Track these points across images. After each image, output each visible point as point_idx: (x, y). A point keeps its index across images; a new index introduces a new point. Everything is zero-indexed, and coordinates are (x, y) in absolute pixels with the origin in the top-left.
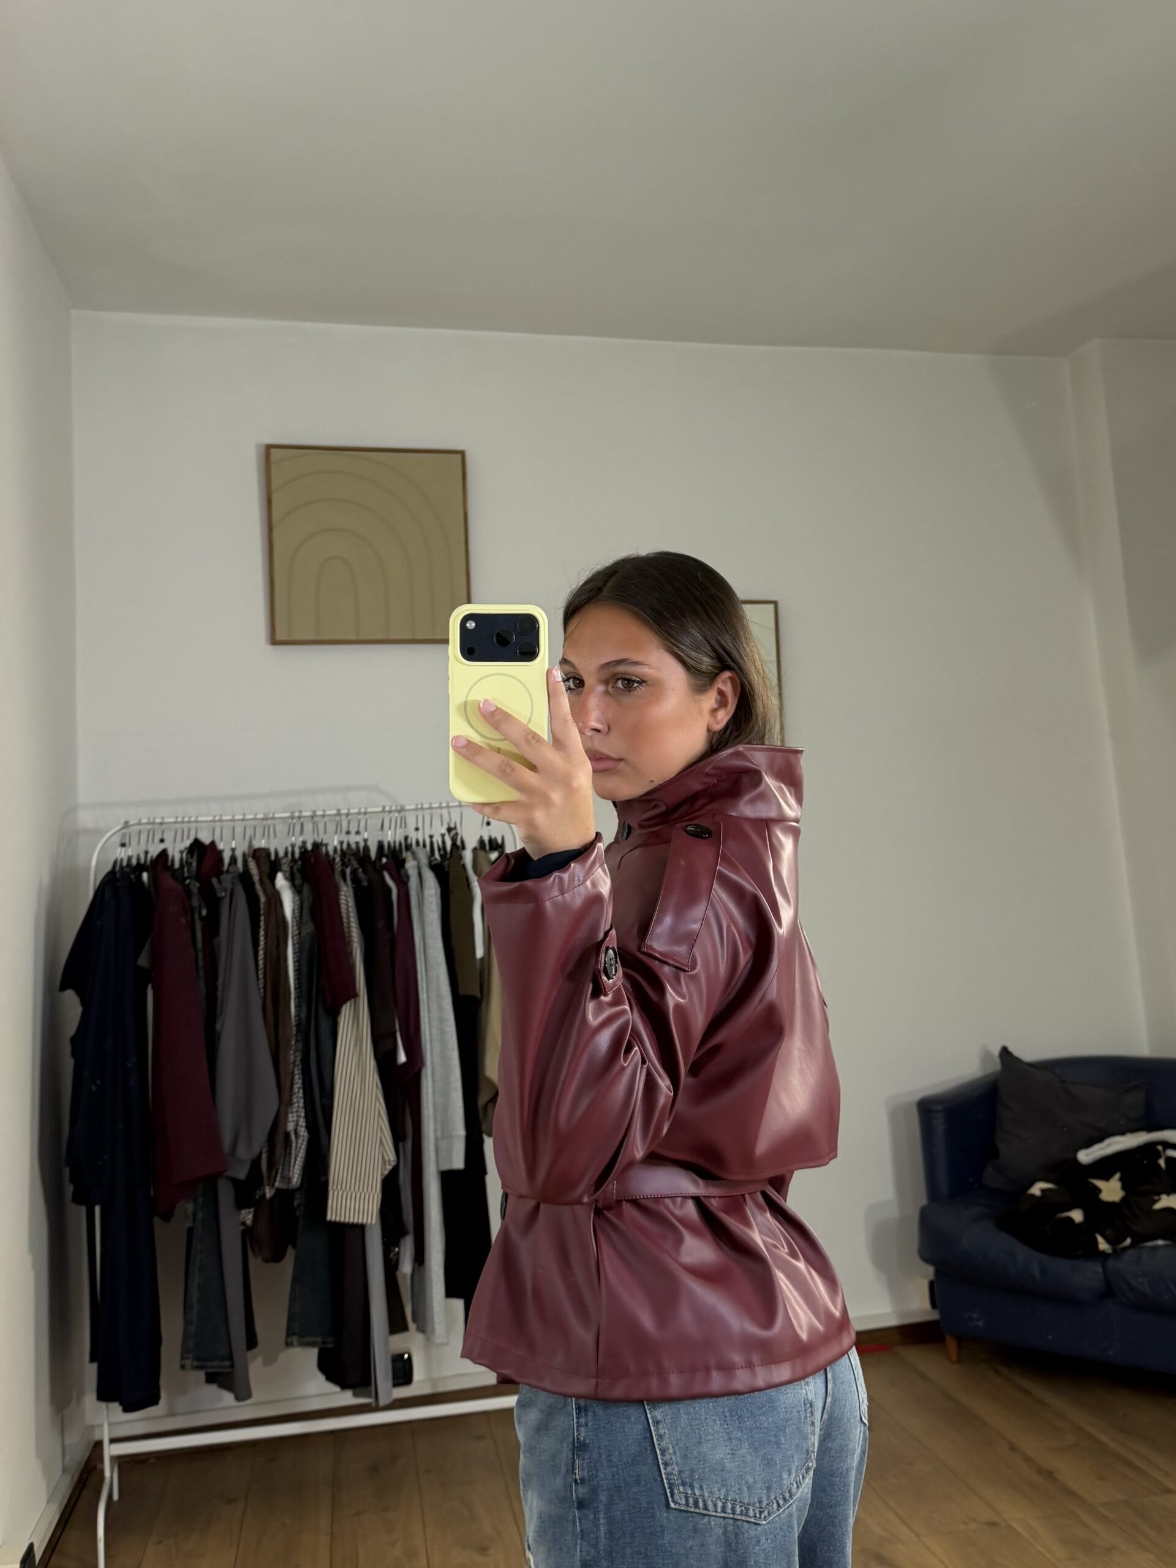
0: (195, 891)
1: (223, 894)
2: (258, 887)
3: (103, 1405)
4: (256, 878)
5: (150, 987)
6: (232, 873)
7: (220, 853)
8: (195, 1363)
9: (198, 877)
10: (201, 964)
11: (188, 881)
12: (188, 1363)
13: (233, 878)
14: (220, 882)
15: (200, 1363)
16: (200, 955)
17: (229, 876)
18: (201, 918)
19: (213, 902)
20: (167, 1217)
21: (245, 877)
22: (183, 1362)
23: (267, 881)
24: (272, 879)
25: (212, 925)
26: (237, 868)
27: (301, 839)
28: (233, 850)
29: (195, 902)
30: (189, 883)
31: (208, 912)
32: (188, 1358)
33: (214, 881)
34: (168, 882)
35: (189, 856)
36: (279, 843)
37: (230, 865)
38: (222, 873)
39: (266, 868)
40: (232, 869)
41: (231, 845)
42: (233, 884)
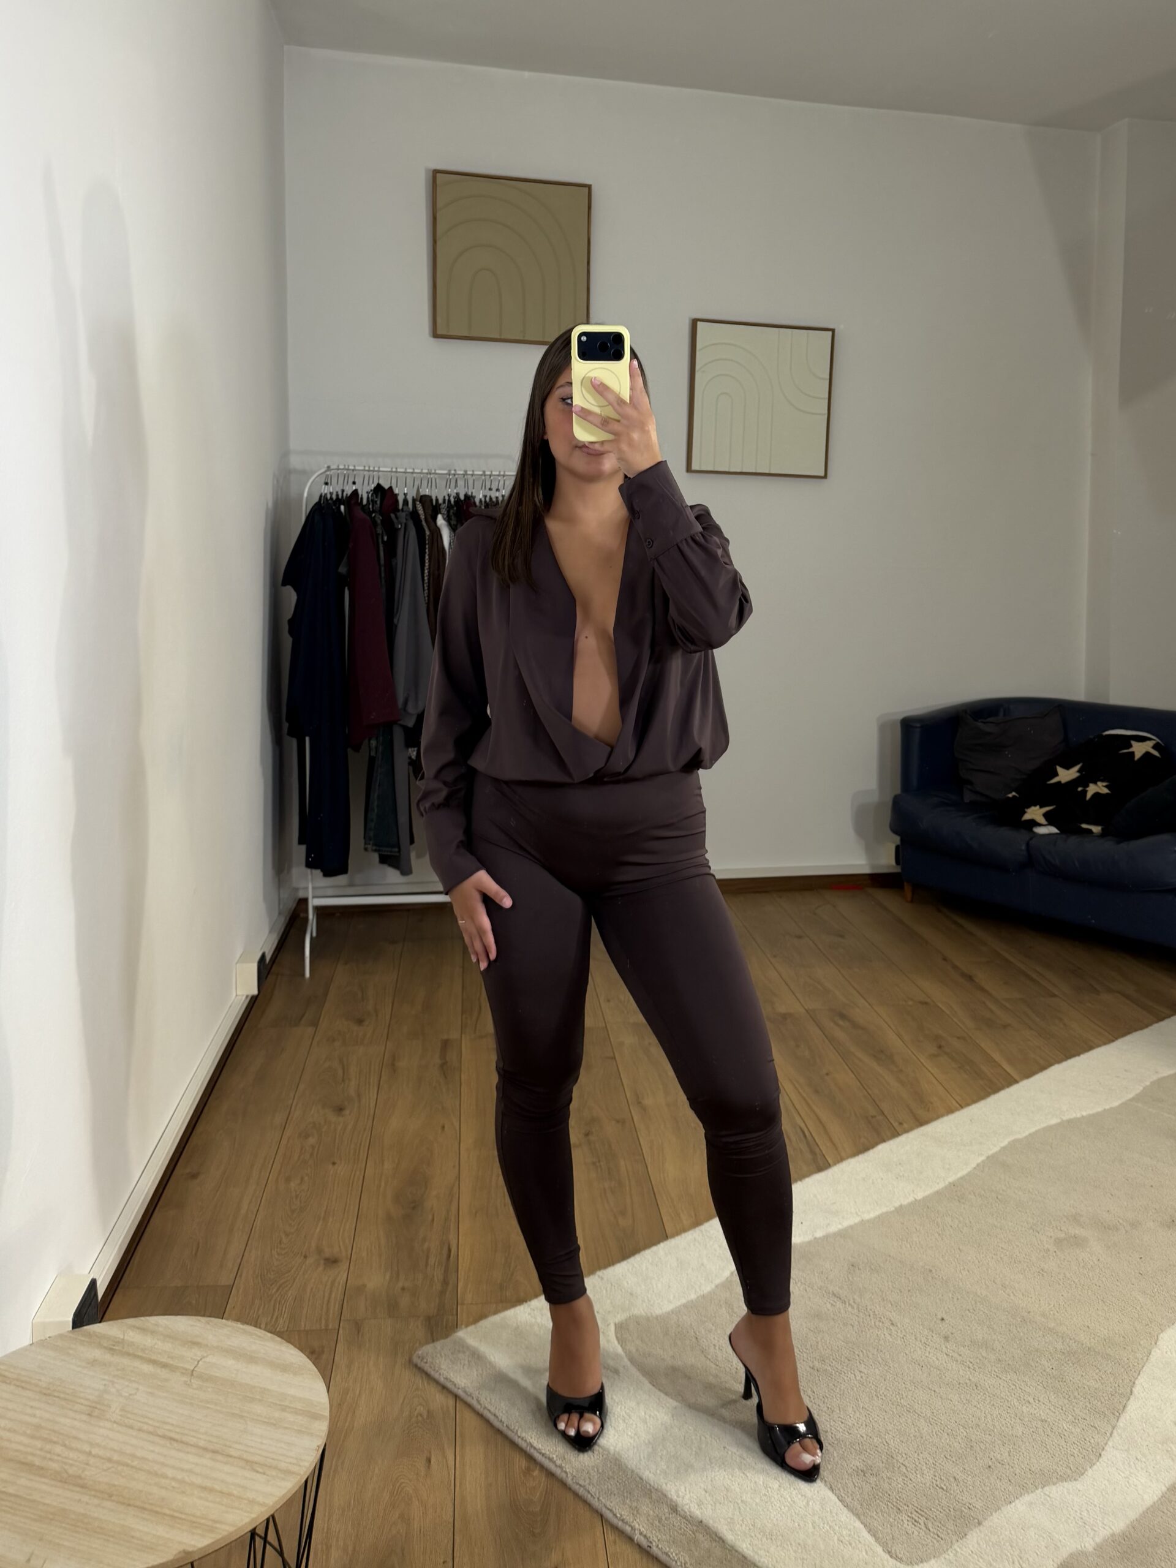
0: (379, 522)
1: (400, 526)
2: (424, 523)
3: (309, 871)
4: (422, 517)
5: (346, 588)
6: (405, 511)
7: (396, 496)
8: (374, 848)
9: (381, 512)
10: (383, 575)
11: (374, 515)
12: (369, 847)
13: (406, 515)
14: (397, 518)
15: (378, 848)
16: (383, 569)
17: (404, 514)
18: (383, 541)
19: (392, 532)
20: (357, 749)
21: (414, 514)
22: (366, 846)
23: (430, 519)
24: (435, 519)
25: (391, 549)
26: (409, 509)
27: (455, 491)
28: (405, 495)
29: (379, 530)
30: (375, 516)
31: (387, 538)
32: (369, 844)
33: (393, 516)
34: (359, 513)
35: (375, 496)
36: (439, 492)
37: (403, 505)
38: (398, 511)
39: (430, 512)
40: (405, 509)
41: (404, 491)
42: (406, 519)
